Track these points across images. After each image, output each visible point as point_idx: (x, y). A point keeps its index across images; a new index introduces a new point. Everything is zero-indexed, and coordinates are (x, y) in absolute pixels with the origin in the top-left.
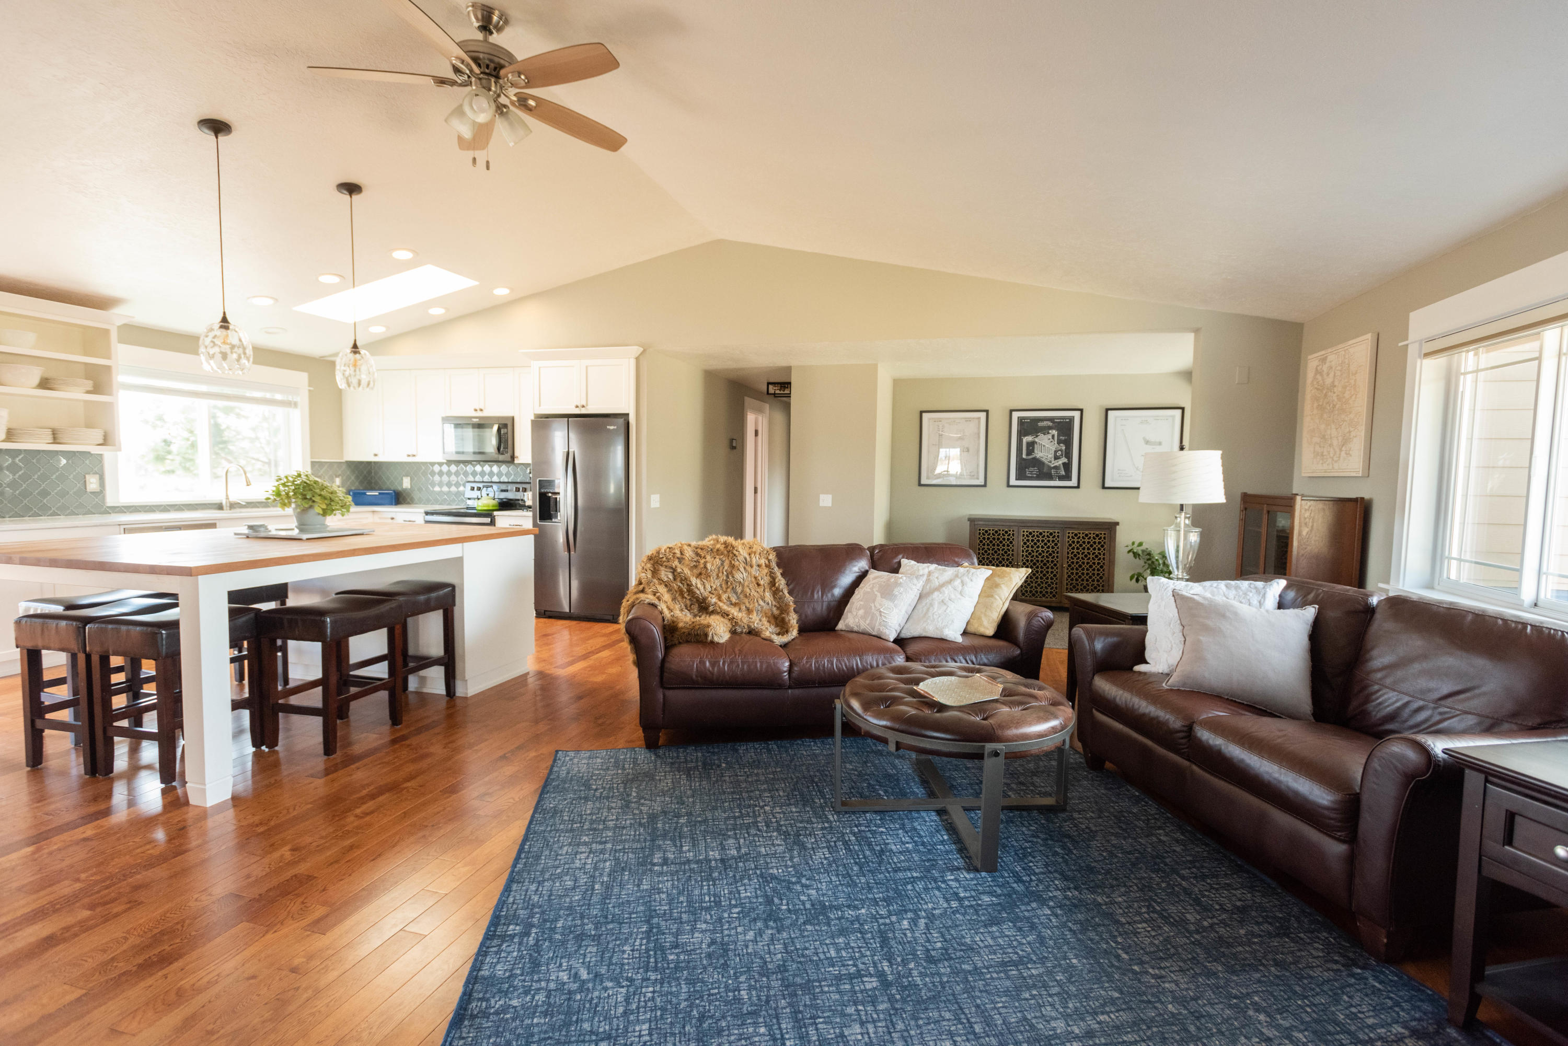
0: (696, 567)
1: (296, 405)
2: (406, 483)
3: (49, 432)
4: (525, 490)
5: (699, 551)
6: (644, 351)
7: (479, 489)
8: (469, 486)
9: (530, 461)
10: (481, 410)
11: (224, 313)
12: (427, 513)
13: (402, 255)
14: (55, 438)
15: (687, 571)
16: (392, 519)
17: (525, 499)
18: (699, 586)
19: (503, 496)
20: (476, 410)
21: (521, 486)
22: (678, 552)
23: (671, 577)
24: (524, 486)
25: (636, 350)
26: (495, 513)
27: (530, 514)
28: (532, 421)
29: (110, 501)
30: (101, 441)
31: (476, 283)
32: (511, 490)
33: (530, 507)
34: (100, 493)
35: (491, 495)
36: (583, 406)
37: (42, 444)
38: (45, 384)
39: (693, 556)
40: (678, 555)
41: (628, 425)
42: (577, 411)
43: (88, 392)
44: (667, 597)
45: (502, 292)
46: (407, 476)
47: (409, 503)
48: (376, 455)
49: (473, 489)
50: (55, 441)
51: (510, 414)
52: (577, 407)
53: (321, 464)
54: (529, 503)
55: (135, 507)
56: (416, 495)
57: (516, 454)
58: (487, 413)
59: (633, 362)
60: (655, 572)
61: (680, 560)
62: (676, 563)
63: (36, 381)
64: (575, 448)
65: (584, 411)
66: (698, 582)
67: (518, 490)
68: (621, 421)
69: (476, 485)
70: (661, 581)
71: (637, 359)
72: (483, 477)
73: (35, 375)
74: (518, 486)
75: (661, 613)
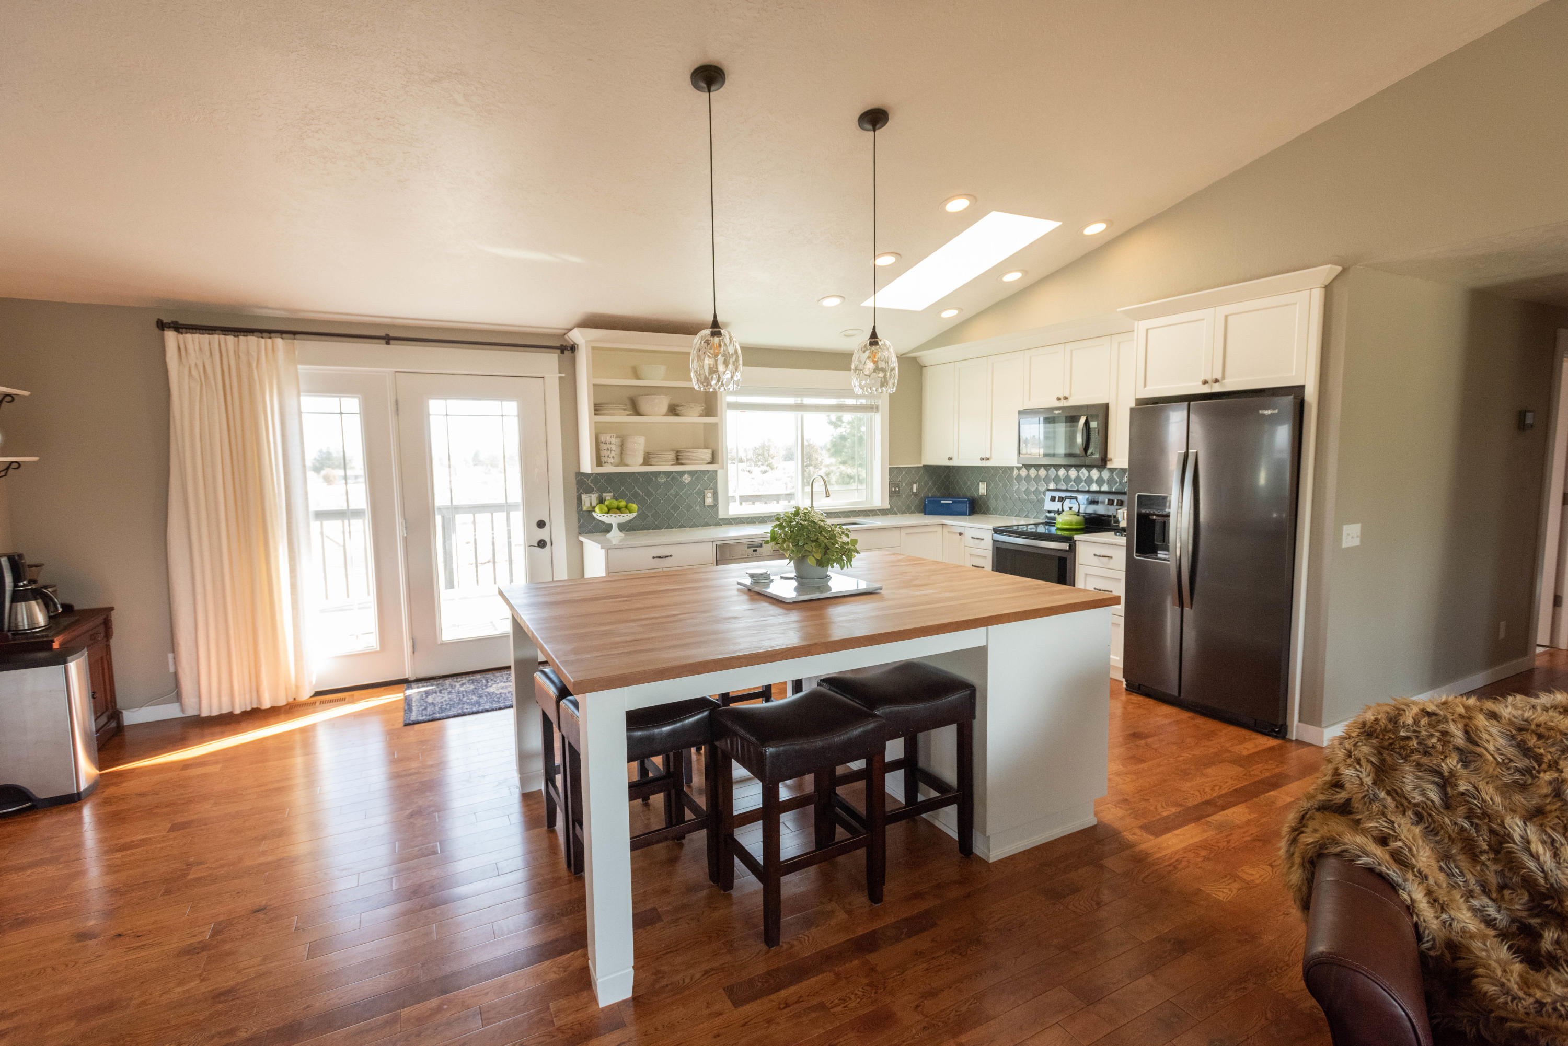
0: (1523, 787)
1: (877, 408)
2: (983, 489)
3: (673, 454)
4: (1121, 503)
5: (1532, 741)
6: (1344, 271)
7: (1062, 499)
8: (1049, 495)
9: (1126, 466)
10: (1066, 398)
11: (715, 316)
12: (996, 531)
13: (958, 205)
14: (677, 459)
15: (1489, 793)
16: (961, 534)
17: (1120, 517)
18: (1537, 847)
19: (1091, 509)
20: (1059, 399)
21: (1115, 498)
22: (1456, 731)
23: (1434, 795)
24: (1121, 497)
25: (1327, 272)
26: (1076, 537)
27: (1123, 540)
28: (1131, 409)
29: (722, 514)
30: (709, 461)
31: (1060, 223)
32: (1103, 502)
33: (1124, 530)
34: (714, 507)
35: (1075, 509)
36: (1216, 381)
37: (667, 466)
38: (673, 411)
39: (1510, 751)
40: (1459, 739)
41: (1300, 406)
42: (1206, 390)
43: (701, 416)
44: (1424, 857)
45: (1095, 229)
46: (983, 481)
47: (985, 513)
48: (950, 459)
49: (1053, 499)
50: (678, 462)
51: (1104, 401)
52: (1205, 382)
53: (900, 469)
54: (1123, 524)
55: (741, 518)
56: (993, 503)
57: (1110, 456)
58: (1073, 402)
59: (1317, 296)
60: (1383, 772)
61: (1468, 757)
62: (1452, 762)
63: (664, 408)
64: (1199, 447)
65: (1217, 388)
66: (1532, 833)
67: (1111, 502)
68: (1288, 400)
69: (1057, 495)
70: (1403, 803)
71: (1328, 289)
72: (1067, 484)
73: (663, 404)
74: (1111, 497)
75: (1410, 909)
